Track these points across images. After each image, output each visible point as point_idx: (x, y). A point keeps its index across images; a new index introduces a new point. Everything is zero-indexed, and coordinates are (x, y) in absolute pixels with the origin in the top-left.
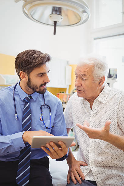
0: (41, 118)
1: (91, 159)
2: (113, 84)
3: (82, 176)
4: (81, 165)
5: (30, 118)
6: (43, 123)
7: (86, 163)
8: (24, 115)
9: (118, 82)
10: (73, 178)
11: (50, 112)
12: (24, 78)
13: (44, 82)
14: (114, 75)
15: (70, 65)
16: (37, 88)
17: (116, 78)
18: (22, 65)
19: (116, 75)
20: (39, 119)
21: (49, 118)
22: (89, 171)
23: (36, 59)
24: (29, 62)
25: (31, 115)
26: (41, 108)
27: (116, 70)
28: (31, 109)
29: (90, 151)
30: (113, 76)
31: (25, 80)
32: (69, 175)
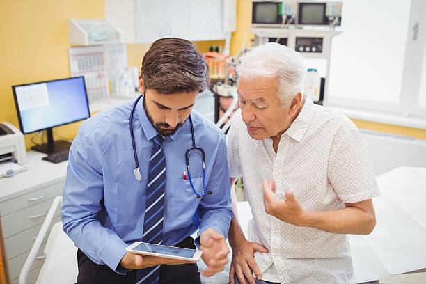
0: (185, 173)
1: (274, 246)
2: (331, 39)
3: (257, 273)
4: (255, 251)
5: (164, 176)
6: (189, 183)
7: (266, 250)
8: (152, 170)
9: (341, 35)
10: (241, 276)
11: (204, 161)
14: (335, 18)
17: (340, 24)
19: (340, 19)
20: (181, 177)
21: (200, 173)
22: (270, 265)
25: (165, 169)
26: (186, 155)
27: (339, 6)
28: (165, 159)
29: (273, 231)
30: (332, 21)
32: (233, 268)
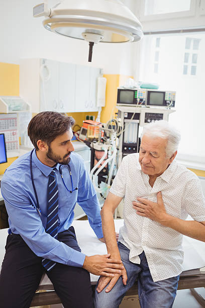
2: (168, 115)
9: (175, 112)
12: (43, 148)
13: (67, 150)
14: (171, 101)
15: (104, 76)
16: (60, 159)
17: (174, 106)
18: (40, 132)
19: (174, 102)
23: (58, 126)
24: (49, 130)
27: (174, 94)
30: (169, 104)
31: (44, 150)
